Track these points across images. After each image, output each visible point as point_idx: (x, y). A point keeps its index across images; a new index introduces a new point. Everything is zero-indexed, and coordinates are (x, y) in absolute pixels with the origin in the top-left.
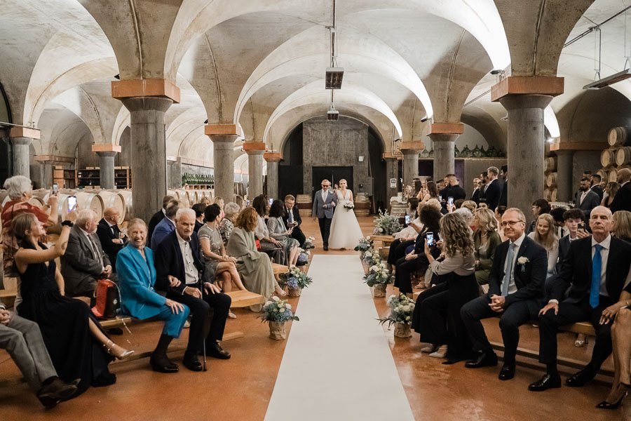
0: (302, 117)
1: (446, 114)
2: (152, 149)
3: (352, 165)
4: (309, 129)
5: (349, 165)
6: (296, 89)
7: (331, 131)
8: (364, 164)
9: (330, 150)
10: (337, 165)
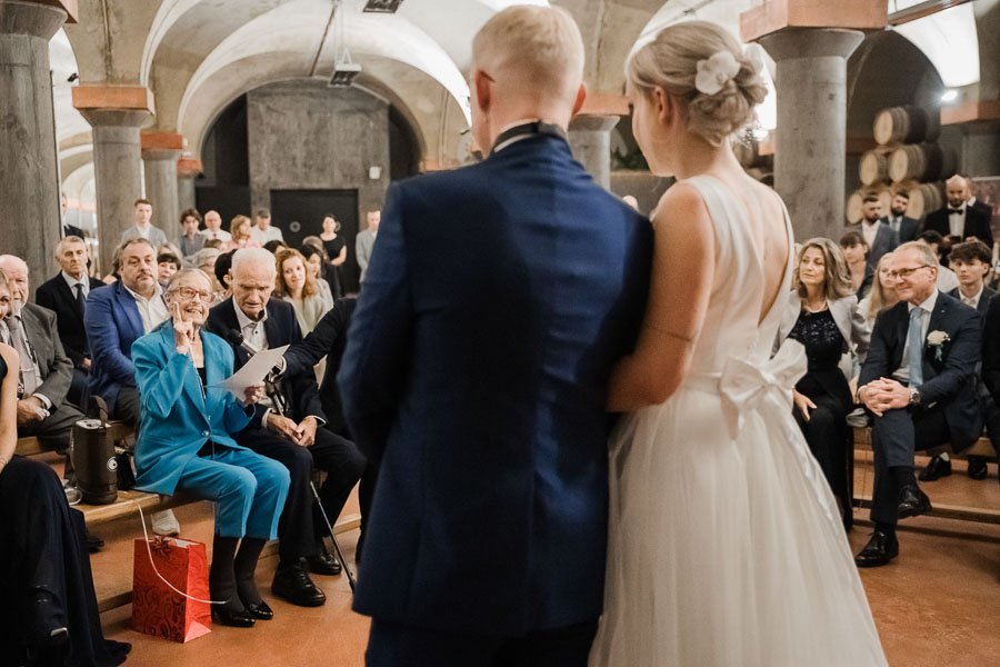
0: (248, 82)
1: (594, 74)
2: (25, 126)
3: (356, 185)
4: (262, 108)
5: (348, 186)
6: (254, 16)
7: (309, 113)
8: (382, 183)
9: (309, 155)
10: (325, 185)
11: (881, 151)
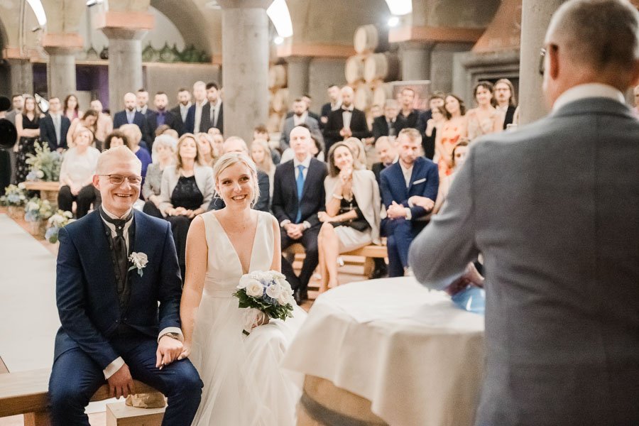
11: (359, 58)
